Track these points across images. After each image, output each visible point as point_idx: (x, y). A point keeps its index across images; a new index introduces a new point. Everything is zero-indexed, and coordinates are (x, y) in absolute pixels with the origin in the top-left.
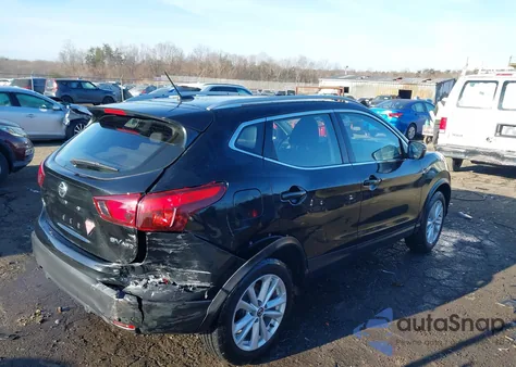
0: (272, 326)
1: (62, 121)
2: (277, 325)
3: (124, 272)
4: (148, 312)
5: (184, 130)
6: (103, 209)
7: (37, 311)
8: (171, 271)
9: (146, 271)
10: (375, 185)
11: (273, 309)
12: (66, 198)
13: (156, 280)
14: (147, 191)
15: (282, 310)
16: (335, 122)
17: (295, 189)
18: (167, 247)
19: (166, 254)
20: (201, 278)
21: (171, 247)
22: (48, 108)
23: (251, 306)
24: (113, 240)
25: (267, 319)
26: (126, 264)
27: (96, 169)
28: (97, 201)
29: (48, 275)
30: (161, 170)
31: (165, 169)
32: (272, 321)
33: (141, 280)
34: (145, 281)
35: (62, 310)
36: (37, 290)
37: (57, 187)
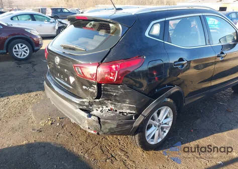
0: (165, 132)
1: (54, 28)
2: (167, 131)
3: (91, 104)
4: (104, 125)
5: (120, 26)
6: (79, 71)
7: (49, 119)
8: (115, 104)
9: (101, 103)
10: (223, 57)
11: (166, 124)
12: (59, 65)
13: (107, 108)
14: (102, 62)
15: (170, 124)
16: (203, 21)
17: (181, 60)
18: (112, 92)
19: (112, 95)
20: (130, 108)
21: (115, 92)
22: (48, 21)
23: (155, 122)
24: (84, 87)
25: (162, 128)
26: (92, 100)
27: (73, 49)
28: (75, 67)
29: (53, 103)
30: (108, 50)
31: (110, 49)
32: (165, 130)
33: (99, 108)
34: (101, 109)
35: (60, 118)
36: (48, 108)
37: (54, 59)
